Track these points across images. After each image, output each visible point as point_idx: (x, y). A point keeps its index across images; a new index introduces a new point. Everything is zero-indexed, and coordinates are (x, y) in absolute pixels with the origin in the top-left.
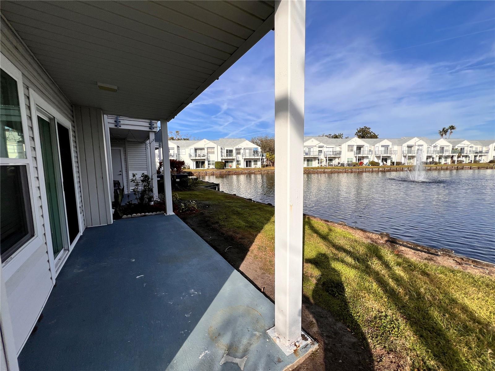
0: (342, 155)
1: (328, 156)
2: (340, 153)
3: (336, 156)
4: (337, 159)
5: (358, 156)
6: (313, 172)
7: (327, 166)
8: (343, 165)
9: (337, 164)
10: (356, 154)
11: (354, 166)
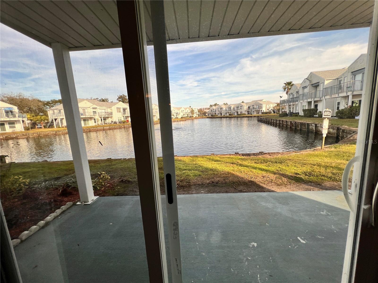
0: (114, 116)
1: (102, 116)
2: (111, 113)
3: (109, 116)
4: (110, 119)
5: (125, 115)
6: (94, 130)
7: (103, 124)
8: (115, 123)
9: (111, 122)
10: (123, 114)
11: (124, 123)
